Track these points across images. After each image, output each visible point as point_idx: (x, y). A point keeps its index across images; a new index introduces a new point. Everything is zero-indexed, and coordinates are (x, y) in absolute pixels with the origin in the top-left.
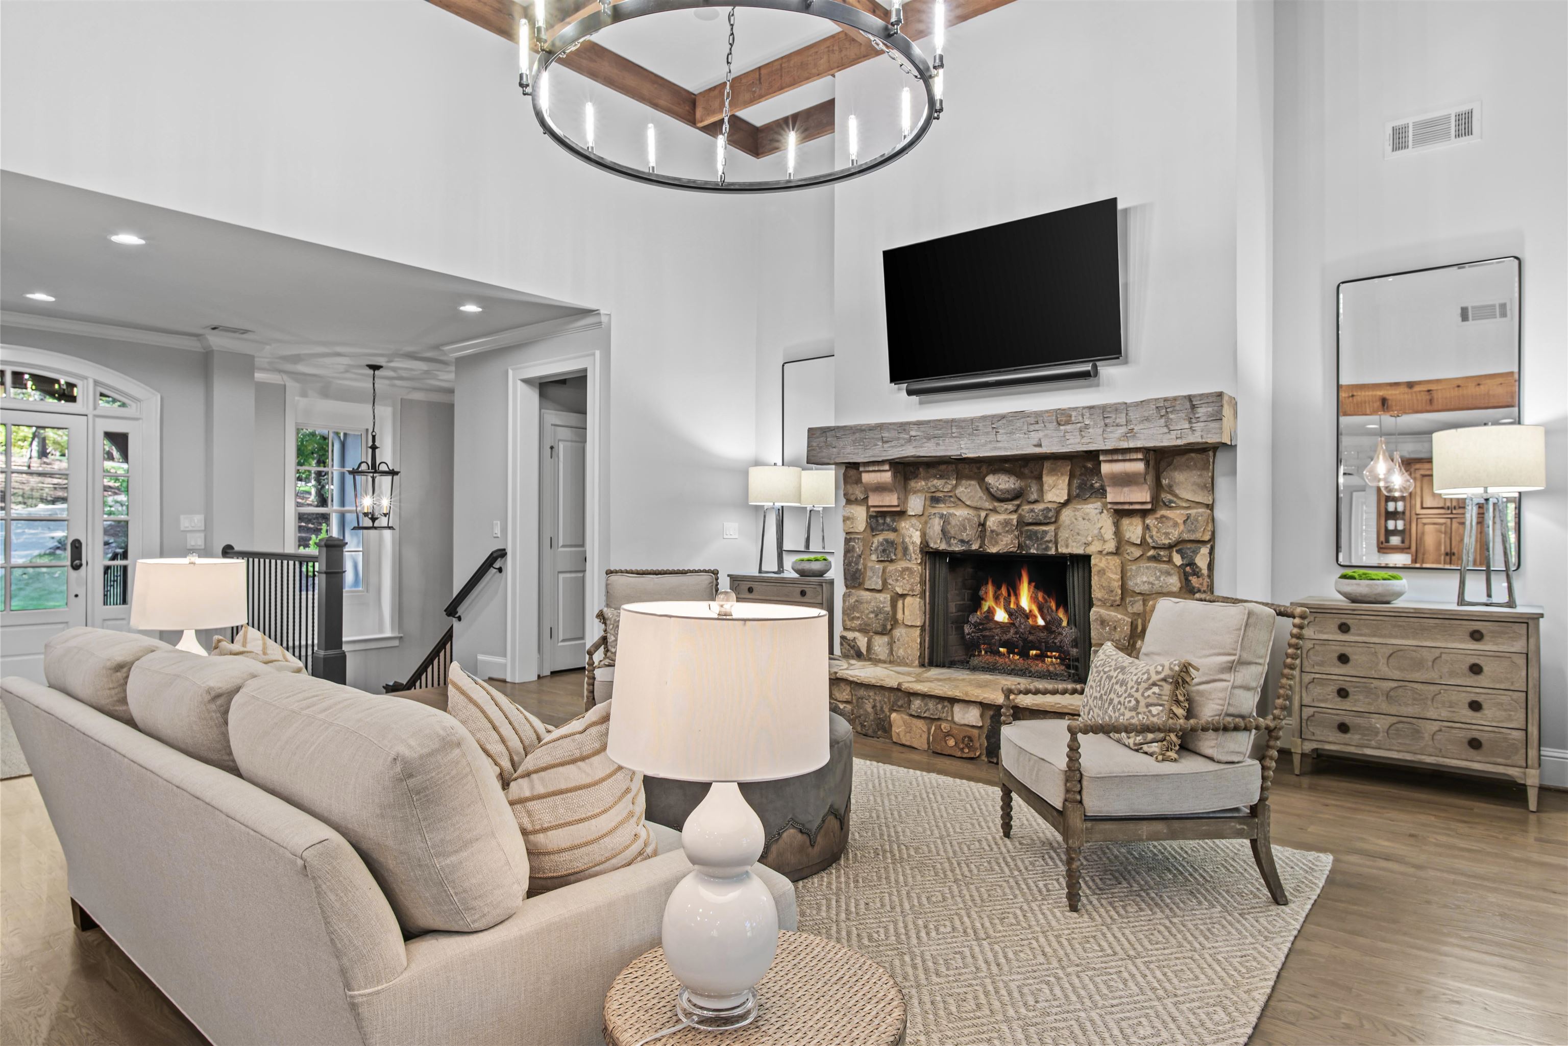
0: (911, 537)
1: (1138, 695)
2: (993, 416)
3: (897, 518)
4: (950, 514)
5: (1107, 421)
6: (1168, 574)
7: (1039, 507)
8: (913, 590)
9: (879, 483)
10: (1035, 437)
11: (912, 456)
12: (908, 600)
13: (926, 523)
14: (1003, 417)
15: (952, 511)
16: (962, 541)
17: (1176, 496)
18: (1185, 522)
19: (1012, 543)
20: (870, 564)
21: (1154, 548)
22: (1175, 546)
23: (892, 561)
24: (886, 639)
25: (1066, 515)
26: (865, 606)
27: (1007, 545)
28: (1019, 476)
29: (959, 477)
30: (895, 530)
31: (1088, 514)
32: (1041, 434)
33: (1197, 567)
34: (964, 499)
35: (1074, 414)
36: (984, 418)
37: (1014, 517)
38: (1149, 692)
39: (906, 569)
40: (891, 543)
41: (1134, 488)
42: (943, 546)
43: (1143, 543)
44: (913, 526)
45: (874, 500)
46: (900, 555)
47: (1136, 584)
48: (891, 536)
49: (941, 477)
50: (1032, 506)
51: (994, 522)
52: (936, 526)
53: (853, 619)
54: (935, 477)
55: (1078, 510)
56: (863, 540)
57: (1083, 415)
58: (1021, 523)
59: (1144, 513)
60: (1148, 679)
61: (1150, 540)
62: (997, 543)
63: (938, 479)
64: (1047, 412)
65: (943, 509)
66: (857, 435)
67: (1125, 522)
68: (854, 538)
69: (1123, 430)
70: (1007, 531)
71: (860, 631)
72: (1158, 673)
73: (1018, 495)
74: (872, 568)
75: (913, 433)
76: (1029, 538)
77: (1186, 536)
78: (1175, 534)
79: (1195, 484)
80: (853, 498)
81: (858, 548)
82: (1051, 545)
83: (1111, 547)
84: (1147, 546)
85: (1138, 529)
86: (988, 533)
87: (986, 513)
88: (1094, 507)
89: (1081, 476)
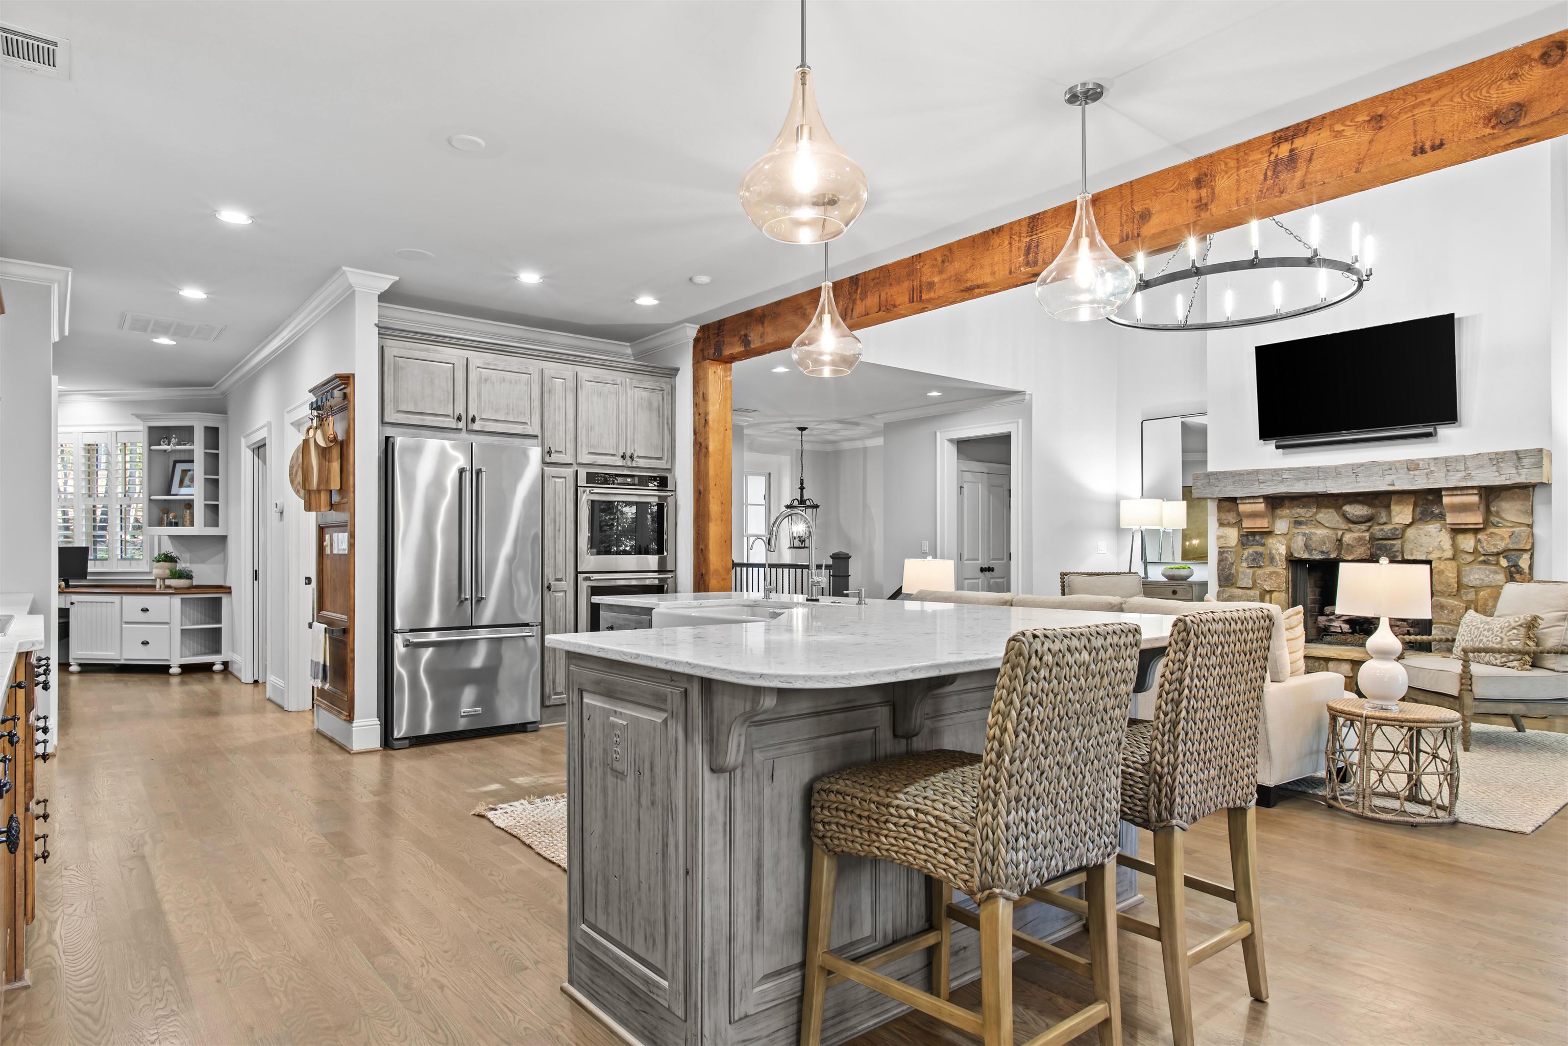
0: (1277, 550)
1: (1503, 635)
2: (1354, 465)
3: (1265, 536)
4: (1312, 533)
5: (1449, 468)
6: (1496, 573)
7: (1387, 528)
8: (1279, 587)
9: (1253, 512)
10: (1389, 479)
12: (1275, 595)
13: (1290, 539)
14: (1362, 465)
15: (1313, 531)
16: (1322, 552)
17: (1503, 519)
18: (1510, 537)
19: (1365, 553)
20: (1241, 570)
21: (1484, 555)
22: (1502, 553)
23: (1260, 567)
25: (1410, 532)
27: (1360, 554)
28: (1371, 505)
29: (1319, 506)
30: (1263, 545)
31: (1429, 532)
32: (1394, 477)
33: (1520, 567)
34: (1323, 522)
35: (1421, 463)
36: (1346, 466)
37: (1367, 535)
38: (1510, 633)
39: (1271, 573)
40: (1261, 554)
41: (1469, 514)
42: (1305, 556)
43: (1475, 552)
44: (1279, 542)
45: (1247, 524)
46: (1267, 563)
47: (1470, 580)
48: (1260, 549)
49: (1304, 507)
50: (1382, 527)
51: (1349, 538)
52: (1299, 541)
54: (1298, 507)
55: (1420, 529)
56: (1235, 552)
57: (1429, 464)
58: (1373, 539)
59: (1476, 531)
60: (1509, 625)
61: (1481, 550)
62: (1352, 553)
63: (1301, 508)
64: (1399, 461)
65: (1305, 529)
66: (1237, 478)
67: (1460, 537)
68: (1227, 551)
69: (1463, 474)
70: (1361, 545)
72: (1516, 622)
73: (1369, 519)
74: (1243, 573)
75: (1284, 476)
76: (1380, 549)
77: (1511, 547)
78: (1501, 546)
79: (1518, 510)
80: (1226, 522)
81: (1230, 557)
82: (1399, 554)
83: (1448, 554)
84: (1479, 553)
85: (1471, 542)
86: (1345, 546)
87: (1341, 532)
88: (1434, 527)
89: (1424, 505)
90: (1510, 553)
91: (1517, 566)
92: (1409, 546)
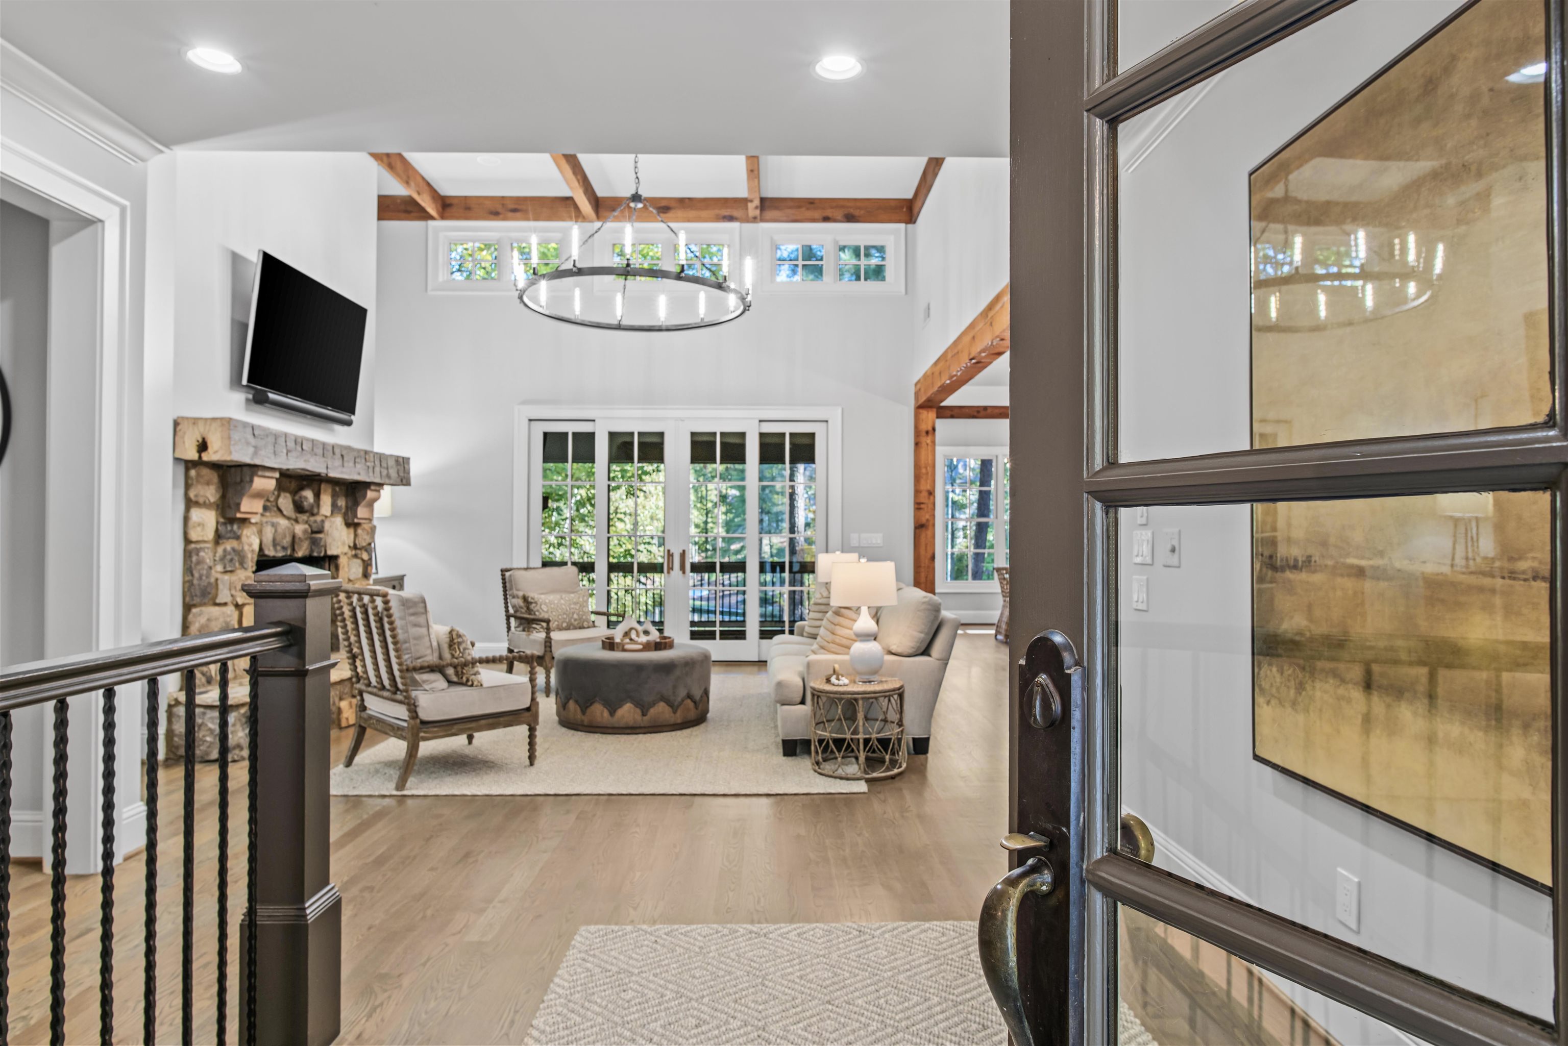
0: (250, 544)
3: (241, 525)
6: (360, 566)
9: (263, 490)
11: (302, 470)
12: (246, 610)
13: (261, 531)
15: (276, 520)
16: (283, 546)
20: (217, 576)
21: (357, 549)
22: (365, 547)
25: (328, 526)
26: (213, 623)
27: (306, 549)
29: (280, 489)
30: (238, 538)
31: (337, 525)
34: (283, 509)
37: (308, 526)
40: (235, 552)
42: (273, 553)
44: (252, 533)
45: (246, 506)
46: (238, 564)
48: (235, 544)
50: (315, 518)
51: (299, 531)
52: (269, 533)
55: (333, 522)
56: (211, 549)
58: (311, 532)
61: (357, 544)
62: (301, 548)
65: (270, 518)
68: (203, 548)
70: (306, 539)
74: (221, 581)
76: (314, 544)
81: (207, 556)
82: (323, 550)
83: (346, 549)
84: (355, 547)
85: (352, 536)
86: (297, 540)
87: (293, 522)
88: (339, 520)
89: (334, 496)
90: (369, 548)
91: (370, 559)
92: (329, 541)
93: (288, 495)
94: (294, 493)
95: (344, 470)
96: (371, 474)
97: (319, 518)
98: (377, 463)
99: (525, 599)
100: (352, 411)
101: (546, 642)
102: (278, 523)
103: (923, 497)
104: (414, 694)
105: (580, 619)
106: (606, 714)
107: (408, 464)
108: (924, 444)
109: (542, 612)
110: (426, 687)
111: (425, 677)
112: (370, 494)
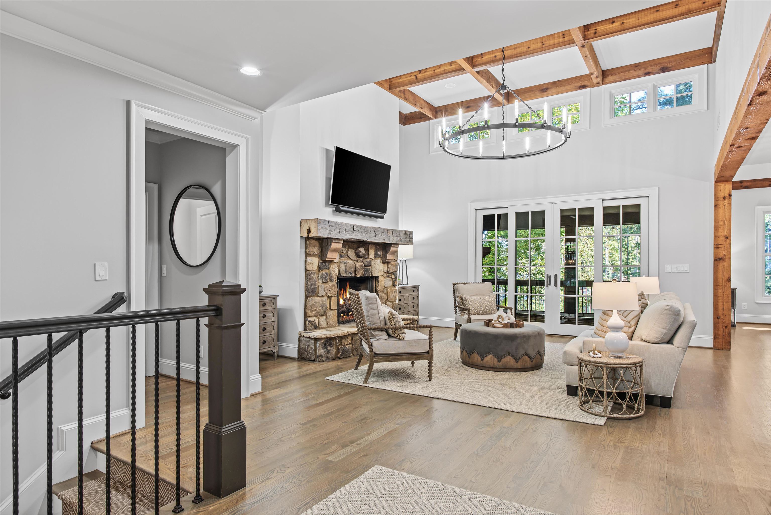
0: (335, 271)
3: (330, 263)
6: (390, 281)
8: (335, 294)
9: (336, 248)
11: (354, 239)
12: (333, 299)
13: (339, 265)
16: (350, 273)
19: (363, 273)
20: (320, 284)
22: (393, 272)
23: (328, 282)
24: (324, 317)
25: (373, 263)
26: (318, 304)
27: (361, 274)
28: (365, 248)
29: (348, 247)
30: (329, 269)
31: (378, 263)
34: (350, 256)
37: (362, 263)
39: (332, 286)
40: (328, 274)
42: (345, 275)
44: (336, 267)
45: (329, 255)
46: (330, 280)
47: (386, 285)
48: (327, 271)
49: (344, 247)
50: (366, 260)
51: (358, 265)
52: (343, 267)
53: (313, 311)
55: (376, 261)
56: (317, 273)
58: (365, 266)
62: (359, 273)
65: (344, 260)
67: (384, 266)
68: (313, 273)
70: (361, 269)
71: (314, 316)
73: (363, 256)
74: (321, 286)
76: (366, 271)
80: (311, 253)
81: (314, 277)
82: (371, 273)
83: (383, 273)
84: (388, 272)
85: (386, 268)
86: (357, 270)
87: (355, 262)
88: (379, 261)
89: (376, 250)
90: (395, 273)
91: (396, 278)
92: (374, 269)
93: (352, 250)
94: (356, 249)
95: (376, 238)
96: (391, 240)
97: (368, 260)
98: (394, 234)
99: (461, 298)
100: (385, 212)
101: (468, 320)
102: (347, 262)
103: (721, 240)
104: (371, 340)
105: (489, 309)
106: (479, 359)
107: (412, 234)
108: (721, 206)
109: (469, 305)
110: (378, 338)
111: (377, 333)
112: (392, 249)
